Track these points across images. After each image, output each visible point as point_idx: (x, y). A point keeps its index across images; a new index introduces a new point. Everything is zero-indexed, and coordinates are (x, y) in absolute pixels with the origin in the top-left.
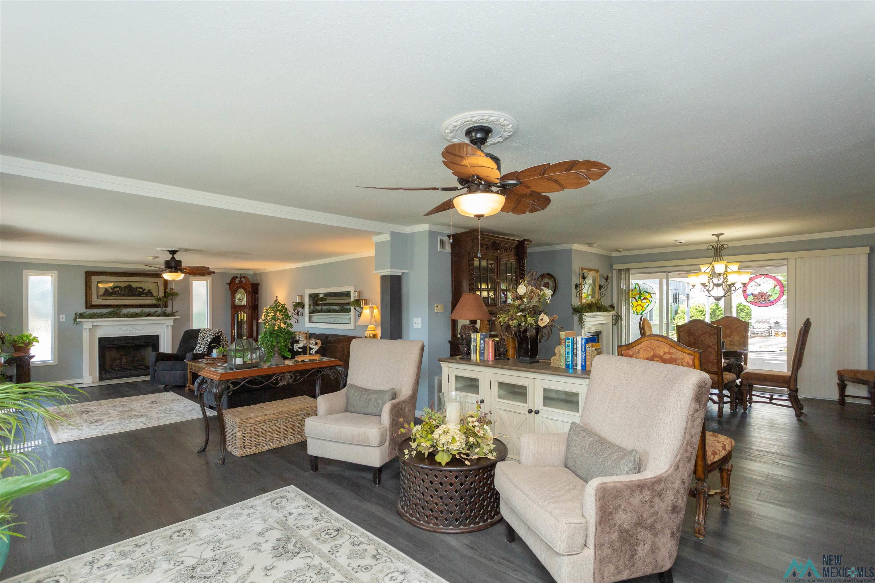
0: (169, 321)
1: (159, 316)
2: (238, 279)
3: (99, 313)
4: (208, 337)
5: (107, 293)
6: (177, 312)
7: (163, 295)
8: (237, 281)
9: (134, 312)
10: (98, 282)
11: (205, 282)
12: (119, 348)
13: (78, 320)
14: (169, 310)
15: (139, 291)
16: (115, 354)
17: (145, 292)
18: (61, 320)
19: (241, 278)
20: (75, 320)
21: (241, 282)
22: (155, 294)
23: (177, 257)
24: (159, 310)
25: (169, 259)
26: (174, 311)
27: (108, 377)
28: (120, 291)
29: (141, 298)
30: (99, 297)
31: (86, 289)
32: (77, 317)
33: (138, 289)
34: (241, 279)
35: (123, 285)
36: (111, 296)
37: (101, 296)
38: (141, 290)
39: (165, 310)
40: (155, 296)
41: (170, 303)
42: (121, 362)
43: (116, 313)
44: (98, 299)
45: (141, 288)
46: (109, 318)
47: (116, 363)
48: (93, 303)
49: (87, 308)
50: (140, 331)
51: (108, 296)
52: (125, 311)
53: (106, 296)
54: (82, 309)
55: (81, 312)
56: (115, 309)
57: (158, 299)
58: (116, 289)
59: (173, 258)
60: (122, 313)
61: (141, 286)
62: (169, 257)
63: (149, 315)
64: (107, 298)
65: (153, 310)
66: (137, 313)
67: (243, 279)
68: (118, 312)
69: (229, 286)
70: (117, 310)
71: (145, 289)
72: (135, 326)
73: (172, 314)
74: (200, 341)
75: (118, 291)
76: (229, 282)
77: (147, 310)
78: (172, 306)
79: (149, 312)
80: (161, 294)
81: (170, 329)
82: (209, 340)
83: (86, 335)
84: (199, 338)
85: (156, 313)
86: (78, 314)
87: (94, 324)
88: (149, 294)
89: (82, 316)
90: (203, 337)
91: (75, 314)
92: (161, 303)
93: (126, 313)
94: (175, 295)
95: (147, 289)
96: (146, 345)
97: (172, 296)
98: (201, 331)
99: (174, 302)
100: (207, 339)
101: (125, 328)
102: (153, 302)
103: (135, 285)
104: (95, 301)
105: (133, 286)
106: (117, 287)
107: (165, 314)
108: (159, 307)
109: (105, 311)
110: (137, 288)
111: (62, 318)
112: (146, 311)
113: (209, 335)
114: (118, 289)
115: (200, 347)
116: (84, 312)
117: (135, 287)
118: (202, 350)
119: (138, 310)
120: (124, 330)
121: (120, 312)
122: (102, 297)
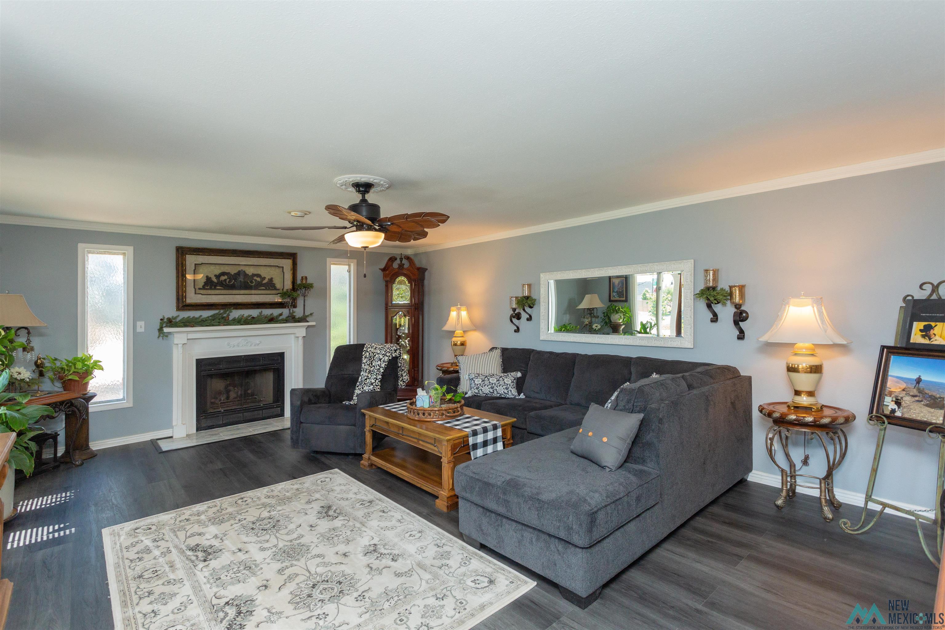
0: (300, 330)
1: (286, 321)
2: (398, 261)
3: (197, 318)
4: (380, 360)
5: (209, 284)
6: (311, 314)
7: (291, 287)
8: (395, 265)
9: (249, 316)
10: (195, 264)
11: (346, 267)
12: (224, 376)
13: (166, 330)
14: (298, 312)
15: (256, 280)
16: (218, 385)
17: (264, 282)
18: (139, 330)
19: (401, 259)
20: (161, 330)
21: (401, 266)
22: (278, 286)
23: (371, 198)
24: (285, 312)
25: (358, 202)
26: (307, 314)
27: (211, 424)
28: (228, 280)
29: (260, 292)
30: (198, 291)
31: (178, 277)
32: (164, 325)
33: (255, 278)
34: (401, 261)
35: (233, 271)
36: (215, 289)
37: (200, 289)
38: (258, 279)
39: (293, 312)
40: (279, 290)
41: (300, 302)
42: (228, 398)
43: (223, 318)
44: (195, 294)
45: (259, 276)
46: (213, 325)
47: (220, 400)
48: (189, 301)
49: (178, 309)
50: (257, 347)
51: (211, 289)
52: (236, 314)
53: (207, 289)
54: (171, 311)
55: (170, 316)
56: (222, 311)
57: (284, 294)
58: (223, 278)
59: (364, 201)
60: (231, 318)
61: (259, 272)
62: (356, 198)
63: (272, 320)
64: (210, 292)
65: (276, 312)
66: (253, 318)
67: (404, 261)
68: (225, 315)
69: (382, 273)
70: (225, 313)
71: (265, 278)
72: (250, 339)
73: (303, 319)
74: (367, 367)
75: (225, 280)
76: (383, 266)
77: (267, 312)
78: (304, 305)
79: (271, 315)
80: (288, 285)
81: (301, 341)
82: (383, 365)
83: (177, 355)
84: (365, 361)
85: (281, 318)
86: (165, 320)
87: (191, 336)
88: (270, 285)
89: (171, 323)
90: (371, 359)
91: (161, 320)
92: (287, 300)
93: (237, 317)
94: (308, 287)
95: (268, 277)
96: (265, 370)
97: (304, 290)
98: (365, 349)
99: (306, 298)
100: (379, 363)
101: (235, 342)
102: (278, 299)
103: (250, 271)
104: (192, 298)
105: (247, 272)
106: (223, 274)
107: (292, 319)
108: (285, 307)
109: (206, 314)
110: (254, 275)
111: (141, 326)
112: (266, 314)
113: (381, 357)
114: (226, 277)
115: (368, 378)
116: (175, 316)
117: (250, 274)
118: (372, 384)
119: (254, 313)
120: (234, 346)
121: (228, 315)
122: (202, 292)
